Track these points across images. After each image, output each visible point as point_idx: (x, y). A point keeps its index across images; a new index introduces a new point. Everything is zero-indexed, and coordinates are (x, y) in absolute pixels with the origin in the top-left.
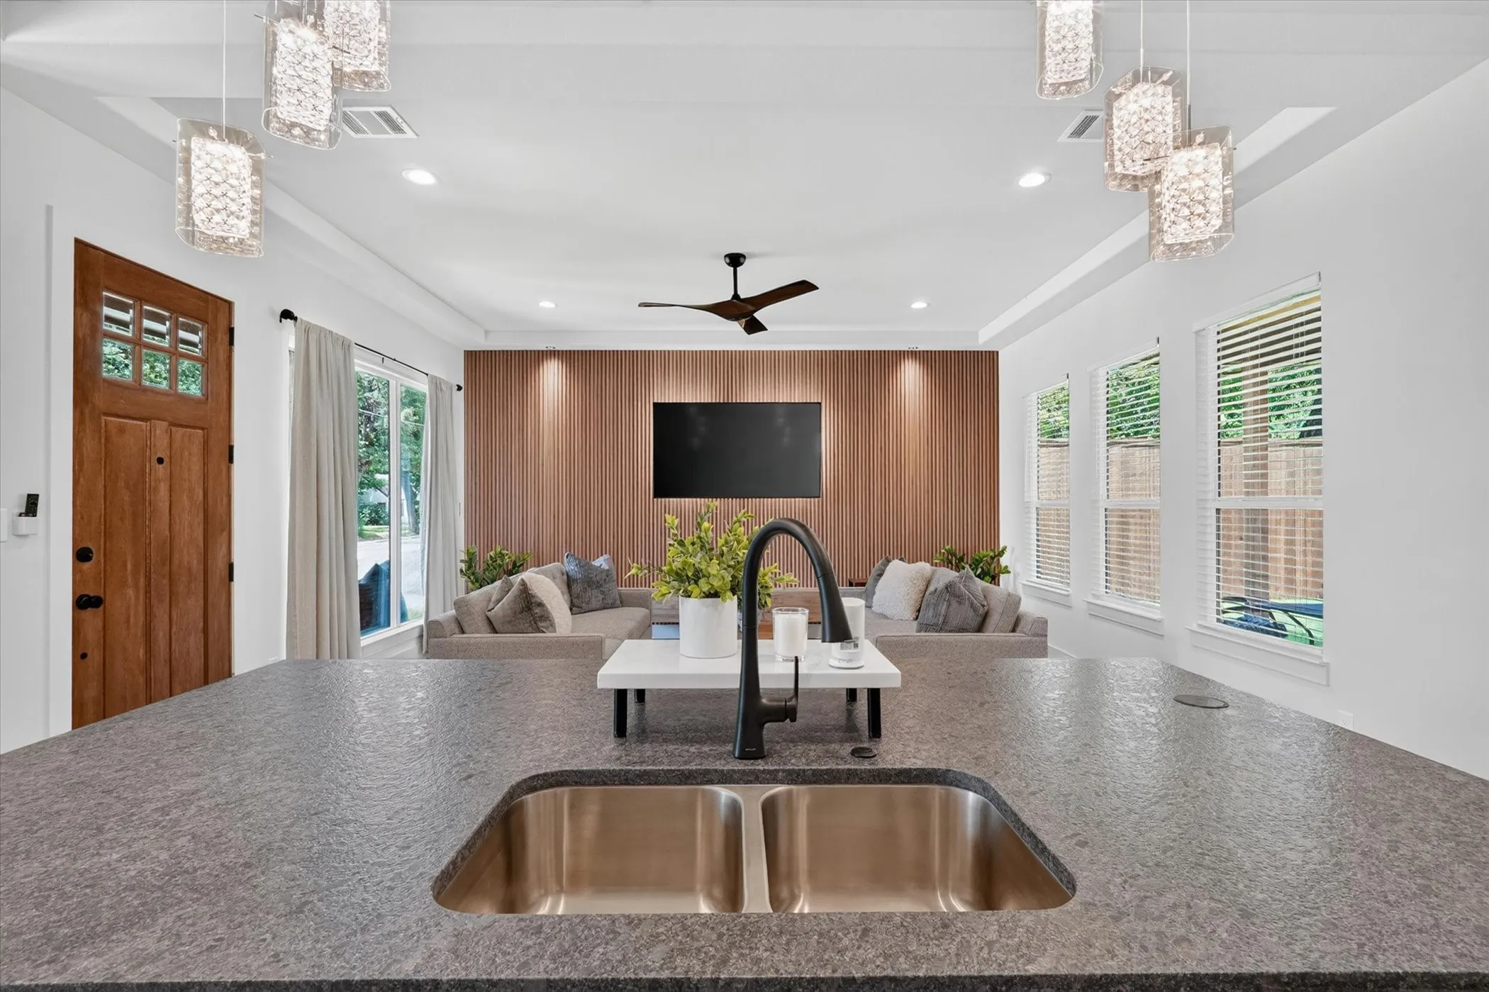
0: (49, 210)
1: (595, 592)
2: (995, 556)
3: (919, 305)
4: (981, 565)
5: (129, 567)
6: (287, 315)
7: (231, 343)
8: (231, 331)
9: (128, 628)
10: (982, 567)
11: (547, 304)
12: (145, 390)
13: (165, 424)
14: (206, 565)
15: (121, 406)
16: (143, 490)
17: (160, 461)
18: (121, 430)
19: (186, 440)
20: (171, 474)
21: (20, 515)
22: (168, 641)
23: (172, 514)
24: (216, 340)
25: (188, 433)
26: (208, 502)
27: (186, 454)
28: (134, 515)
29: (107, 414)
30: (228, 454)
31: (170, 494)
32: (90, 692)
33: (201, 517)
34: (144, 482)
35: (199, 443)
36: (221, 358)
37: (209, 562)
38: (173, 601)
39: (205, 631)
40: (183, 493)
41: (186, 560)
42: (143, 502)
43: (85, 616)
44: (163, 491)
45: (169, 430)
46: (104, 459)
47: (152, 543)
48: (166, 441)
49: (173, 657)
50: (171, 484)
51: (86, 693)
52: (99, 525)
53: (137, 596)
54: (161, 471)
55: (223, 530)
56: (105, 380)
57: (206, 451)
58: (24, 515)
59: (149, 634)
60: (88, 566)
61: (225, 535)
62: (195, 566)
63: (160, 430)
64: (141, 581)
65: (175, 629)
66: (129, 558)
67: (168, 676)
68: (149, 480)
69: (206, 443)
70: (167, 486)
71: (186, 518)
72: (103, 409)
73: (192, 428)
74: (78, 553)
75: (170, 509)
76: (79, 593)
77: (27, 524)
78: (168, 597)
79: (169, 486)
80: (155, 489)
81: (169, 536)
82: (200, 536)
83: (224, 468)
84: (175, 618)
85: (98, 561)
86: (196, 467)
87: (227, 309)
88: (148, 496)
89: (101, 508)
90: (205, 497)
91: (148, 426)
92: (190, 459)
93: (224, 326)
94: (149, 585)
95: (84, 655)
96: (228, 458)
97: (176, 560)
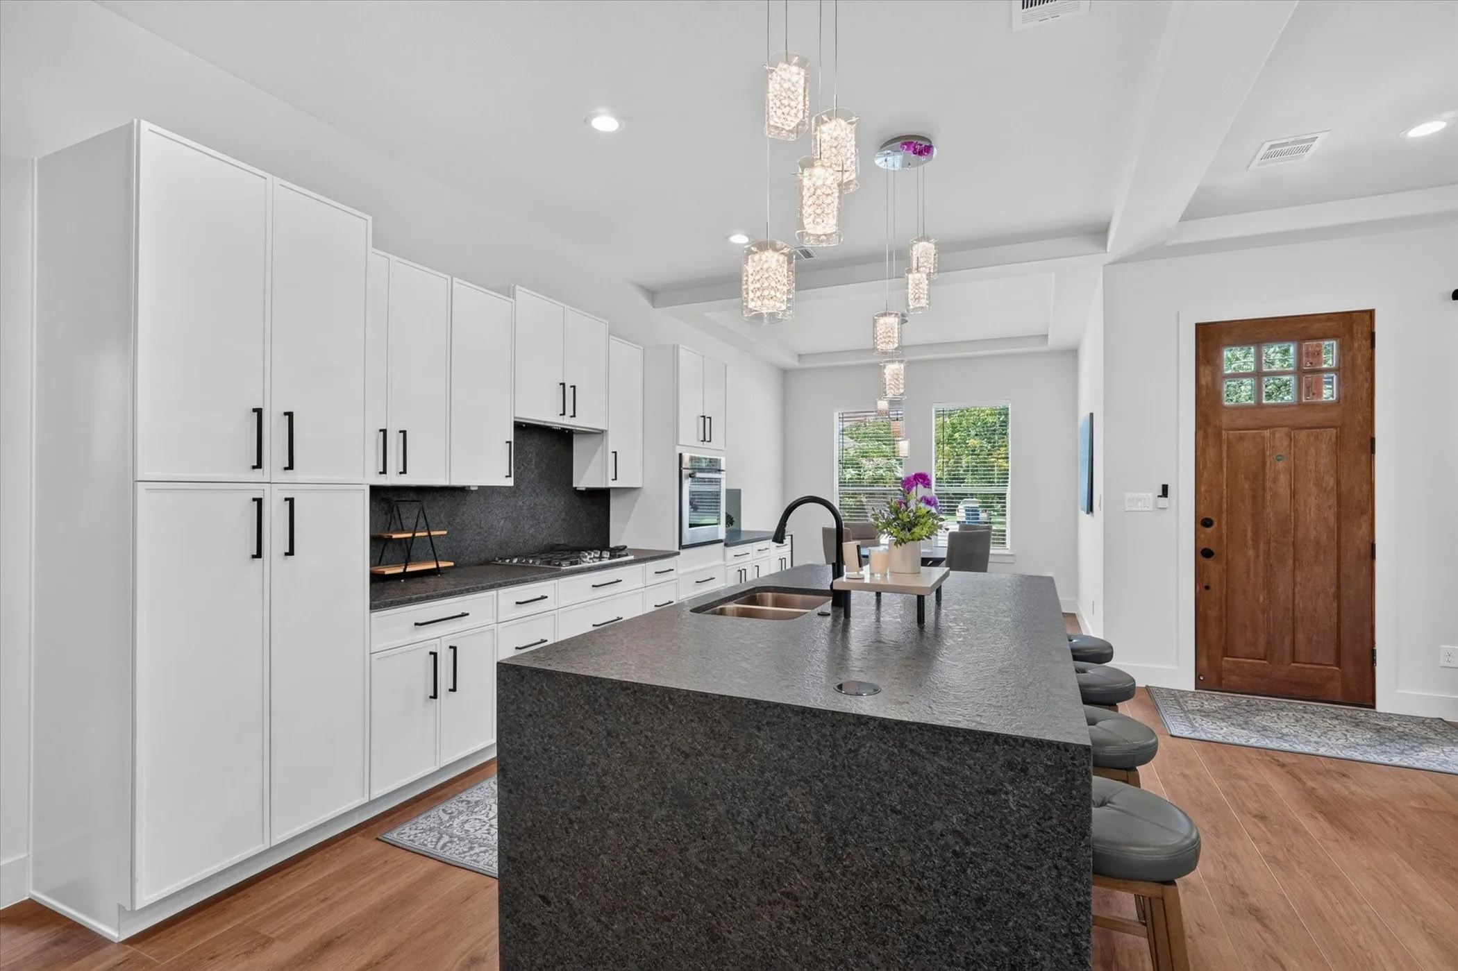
5: (1249, 535)
6: (1456, 294)
7: (1373, 346)
8: (1371, 336)
9: (1248, 576)
12: (1264, 408)
13: (1286, 430)
14: (1339, 541)
15: (1240, 423)
16: (1264, 479)
17: (1280, 457)
18: (1241, 439)
19: (1312, 439)
20: (1295, 468)
21: (1159, 496)
22: (1290, 595)
23: (1296, 497)
24: (1351, 349)
25: (1314, 433)
26: (1343, 488)
27: (1312, 450)
28: (1254, 498)
29: (1227, 430)
30: (1370, 446)
31: (1293, 483)
32: (1213, 613)
33: (1333, 501)
34: (1264, 474)
35: (1330, 439)
36: (1359, 362)
37: (1343, 539)
38: (1297, 565)
39: (1338, 596)
40: (1310, 481)
41: (1313, 534)
42: (1264, 489)
43: (1209, 562)
44: (1283, 480)
45: (1290, 433)
46: (1225, 460)
47: (1272, 519)
48: (1286, 443)
49: (1296, 609)
50: (1295, 474)
51: (1209, 612)
52: (1220, 504)
53: (1257, 557)
54: (1281, 465)
55: (1363, 513)
56: (1225, 407)
57: (1339, 445)
58: (1161, 496)
59: (1269, 585)
60: (1209, 530)
61: (1366, 518)
62: (1324, 540)
63: (1280, 433)
64: (1262, 547)
65: (1298, 587)
66: (1249, 529)
67: (1290, 622)
68: (1269, 474)
69: (1339, 438)
70: (1288, 477)
71: (1312, 501)
72: (1223, 427)
73: (1319, 428)
74: (1203, 522)
75: (1293, 494)
76: (1202, 548)
77: (1163, 502)
78: (1291, 562)
79: (1291, 478)
80: (1275, 480)
81: (1293, 514)
82: (1331, 516)
83: (1364, 458)
84: (1299, 580)
85: (1219, 528)
86: (1325, 461)
87: (1367, 317)
88: (1268, 484)
89: (1222, 493)
90: (1338, 483)
91: (1267, 433)
92: (1316, 454)
93: (1362, 333)
94: (1269, 549)
95: (1207, 588)
96: (1369, 449)
97: (1300, 534)
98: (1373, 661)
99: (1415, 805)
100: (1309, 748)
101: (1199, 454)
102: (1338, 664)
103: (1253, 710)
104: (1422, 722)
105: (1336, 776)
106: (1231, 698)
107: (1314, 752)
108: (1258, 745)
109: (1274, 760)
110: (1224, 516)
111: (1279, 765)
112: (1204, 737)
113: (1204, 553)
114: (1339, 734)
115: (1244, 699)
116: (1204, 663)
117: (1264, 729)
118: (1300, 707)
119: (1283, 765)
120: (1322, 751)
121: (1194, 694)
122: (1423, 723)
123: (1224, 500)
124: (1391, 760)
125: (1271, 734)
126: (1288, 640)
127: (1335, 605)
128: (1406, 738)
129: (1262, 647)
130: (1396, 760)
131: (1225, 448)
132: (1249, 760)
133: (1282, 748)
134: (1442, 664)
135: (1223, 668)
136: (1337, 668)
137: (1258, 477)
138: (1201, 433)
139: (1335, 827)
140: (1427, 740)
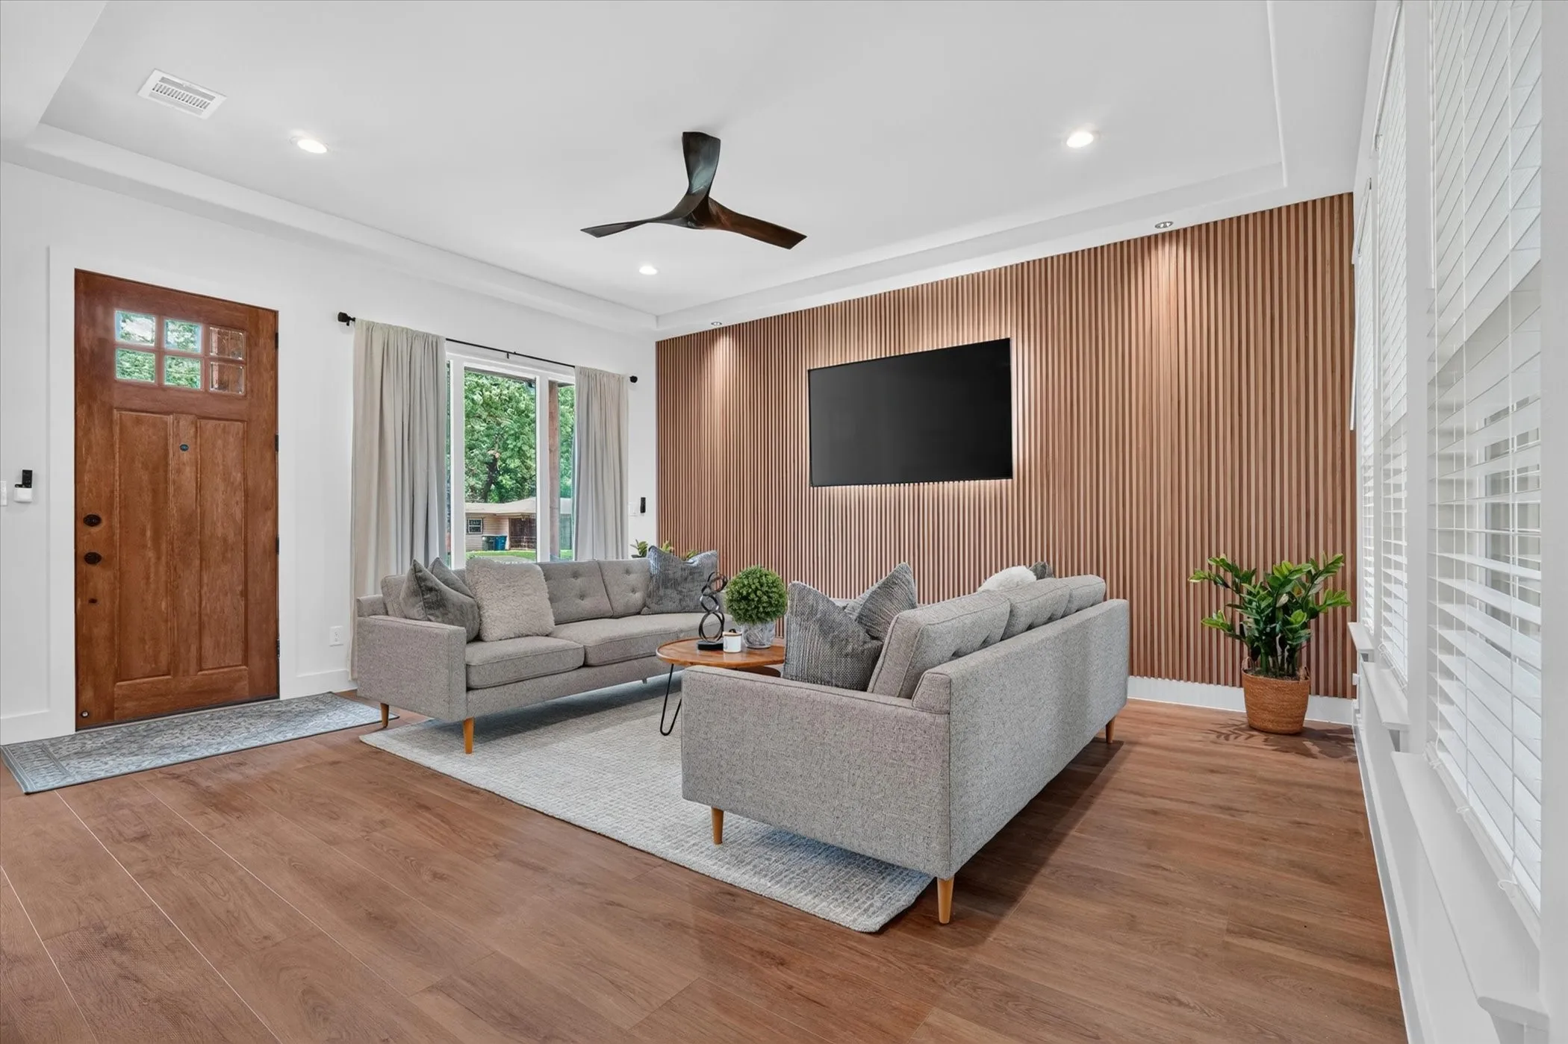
0: (48, 249)
1: (669, 591)
2: (1318, 574)
3: (1080, 139)
4: (1288, 588)
5: (149, 533)
6: (344, 318)
7: (276, 346)
8: (276, 337)
9: (148, 583)
10: (1289, 594)
11: (648, 270)
12: (166, 389)
13: (191, 417)
14: (246, 537)
15: (137, 403)
16: (166, 472)
17: (185, 447)
18: (138, 421)
19: (219, 431)
20: (201, 459)
21: (17, 486)
22: (197, 599)
23: (202, 493)
24: (256, 344)
25: (222, 425)
26: (250, 483)
27: (220, 442)
28: (155, 492)
29: (119, 409)
30: (273, 443)
31: (199, 475)
32: (101, 630)
33: (239, 496)
34: (167, 465)
35: (238, 433)
36: (265, 360)
37: (249, 535)
38: (204, 566)
39: (245, 594)
40: (217, 476)
41: (220, 532)
42: (166, 481)
43: (95, 569)
44: (189, 472)
45: (196, 422)
46: (117, 446)
47: (176, 515)
48: (192, 431)
49: (203, 612)
50: (200, 467)
51: (96, 631)
52: (111, 497)
53: (159, 558)
54: (186, 456)
55: (267, 509)
56: (116, 382)
57: (246, 438)
58: (20, 486)
59: (173, 591)
60: (94, 530)
61: (270, 514)
62: (231, 538)
63: (185, 422)
64: (164, 546)
65: (205, 589)
66: (149, 527)
67: (197, 627)
68: (172, 463)
69: (246, 433)
70: (194, 468)
71: (220, 497)
72: (115, 406)
73: (227, 420)
74: (86, 520)
75: (199, 488)
76: (87, 551)
77: (25, 493)
78: (197, 562)
79: (197, 469)
80: (179, 471)
81: (199, 510)
82: (238, 513)
83: (268, 455)
84: (205, 580)
85: (111, 527)
86: (233, 454)
87: (271, 317)
88: (171, 476)
89: (113, 485)
90: (245, 479)
91: (170, 419)
92: (224, 447)
93: (267, 331)
94: (173, 550)
95: (93, 601)
96: (274, 447)
97: (207, 531)
98: (277, 652)
99: (300, 766)
100: (210, 750)
101: (80, 434)
102: (245, 662)
103: (149, 733)
104: (315, 699)
105: (231, 767)
106: (123, 727)
107: (215, 753)
108: (153, 765)
109: (170, 774)
110: (117, 512)
111: (174, 778)
112: (79, 779)
113: (87, 559)
114: (243, 730)
115: (141, 726)
116: (88, 694)
117: (162, 748)
118: (208, 716)
119: (178, 777)
120: (223, 749)
121: (73, 738)
122: (317, 699)
123: (117, 493)
124: (286, 736)
125: (168, 751)
126: (194, 648)
127: (243, 603)
128: (301, 715)
129: (164, 658)
130: (290, 736)
131: (117, 429)
132: (137, 786)
133: (181, 760)
134: (332, 644)
135: (116, 696)
136: (244, 667)
137: (160, 466)
138: (83, 409)
139: (224, 814)
140: (318, 711)
